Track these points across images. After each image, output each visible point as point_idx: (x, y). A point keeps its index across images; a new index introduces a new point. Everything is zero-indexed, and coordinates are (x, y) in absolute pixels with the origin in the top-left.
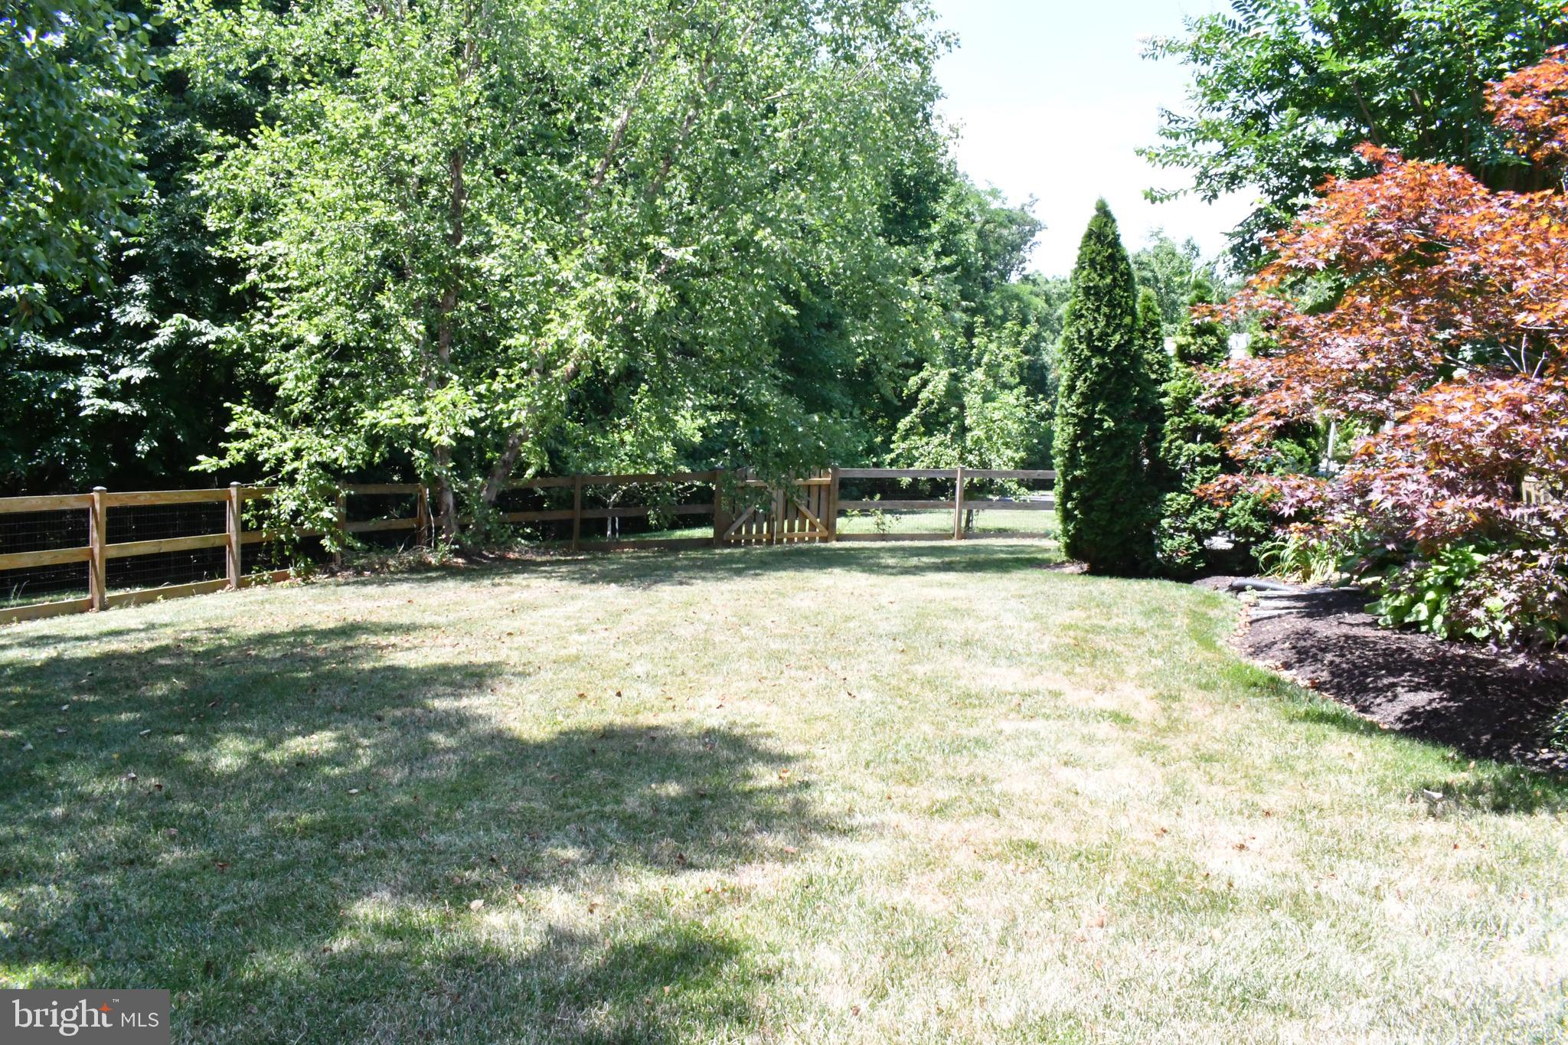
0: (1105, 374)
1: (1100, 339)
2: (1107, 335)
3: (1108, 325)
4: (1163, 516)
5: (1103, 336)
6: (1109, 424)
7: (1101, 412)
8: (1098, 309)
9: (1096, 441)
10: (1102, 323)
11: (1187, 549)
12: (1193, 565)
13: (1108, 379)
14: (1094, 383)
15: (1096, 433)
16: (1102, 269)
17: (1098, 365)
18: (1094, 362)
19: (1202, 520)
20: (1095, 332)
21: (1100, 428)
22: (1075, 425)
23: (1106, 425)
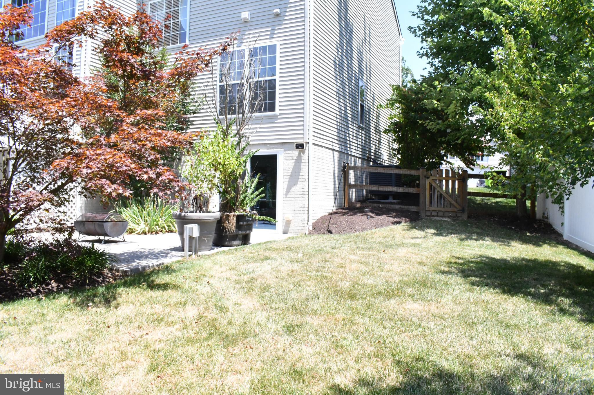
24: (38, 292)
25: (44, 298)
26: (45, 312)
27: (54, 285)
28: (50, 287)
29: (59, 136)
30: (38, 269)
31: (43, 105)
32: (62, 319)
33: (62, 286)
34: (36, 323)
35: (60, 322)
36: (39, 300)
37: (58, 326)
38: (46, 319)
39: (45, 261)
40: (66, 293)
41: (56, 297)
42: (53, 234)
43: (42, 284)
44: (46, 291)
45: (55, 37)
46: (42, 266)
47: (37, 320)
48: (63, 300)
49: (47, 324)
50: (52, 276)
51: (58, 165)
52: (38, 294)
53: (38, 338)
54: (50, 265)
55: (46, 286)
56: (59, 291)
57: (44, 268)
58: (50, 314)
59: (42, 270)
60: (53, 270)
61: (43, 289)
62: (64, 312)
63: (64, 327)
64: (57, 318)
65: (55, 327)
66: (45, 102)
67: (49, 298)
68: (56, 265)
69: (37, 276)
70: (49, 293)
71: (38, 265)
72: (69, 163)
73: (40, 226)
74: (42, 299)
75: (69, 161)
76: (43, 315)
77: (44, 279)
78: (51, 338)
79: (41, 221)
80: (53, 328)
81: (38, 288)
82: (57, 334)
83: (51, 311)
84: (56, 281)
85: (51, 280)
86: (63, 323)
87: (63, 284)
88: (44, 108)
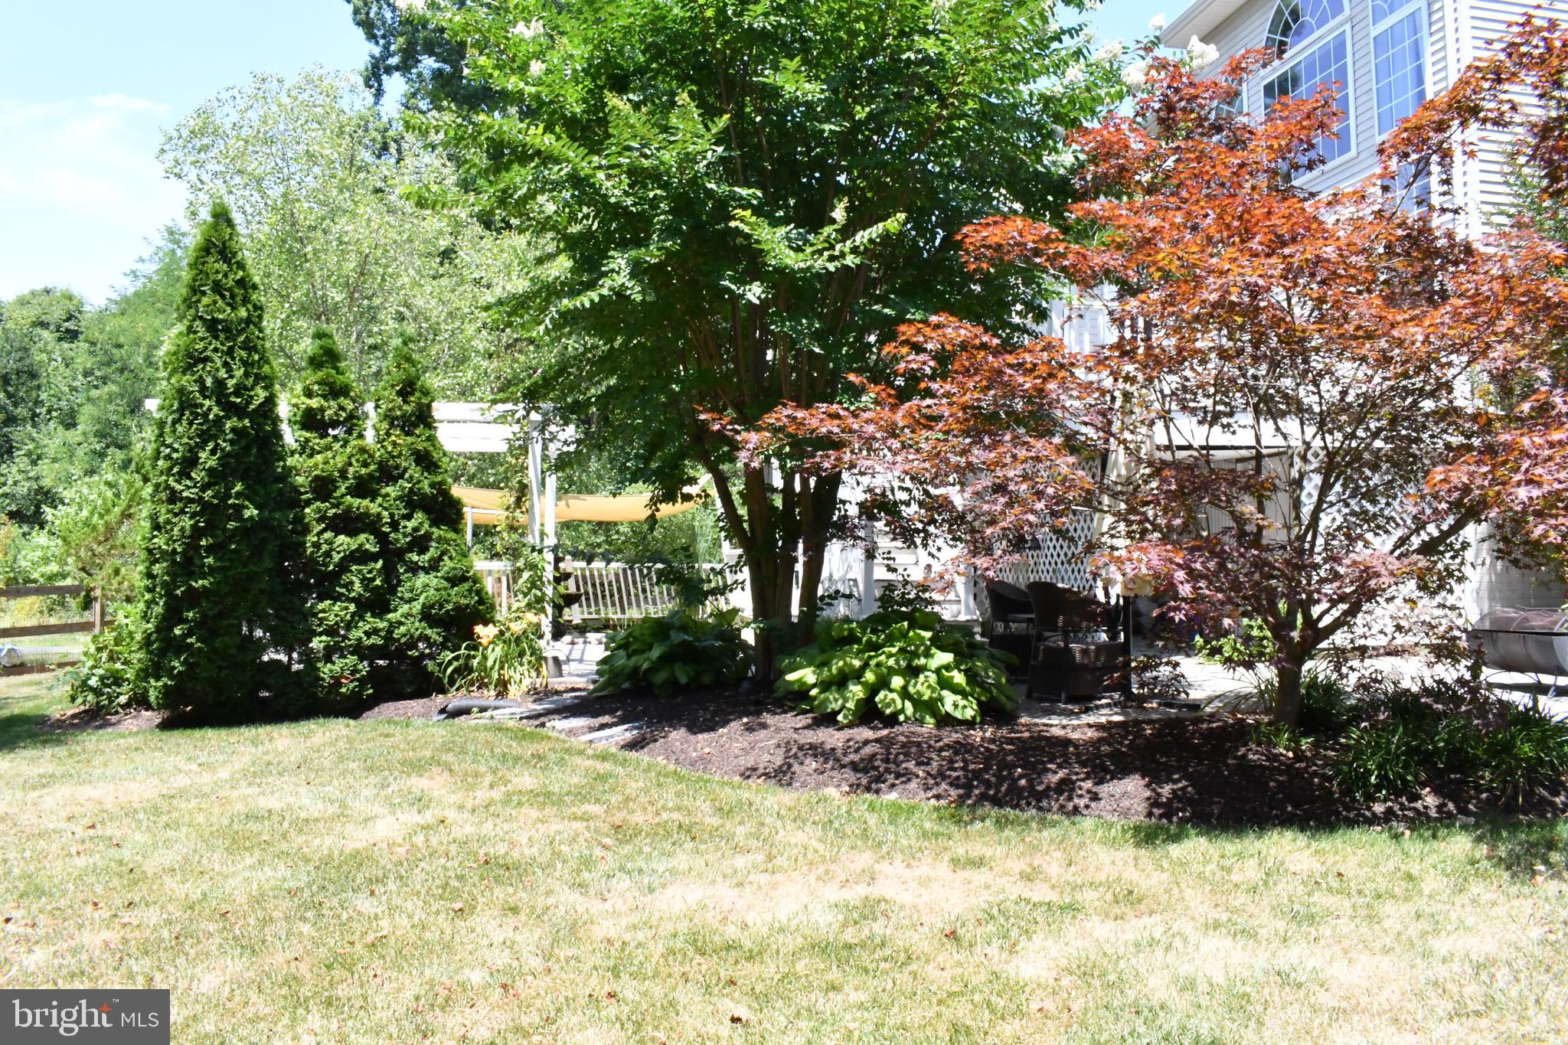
0: (243, 442)
1: (237, 393)
2: (246, 389)
3: (246, 375)
4: (315, 634)
5: (239, 390)
6: (251, 512)
7: (238, 495)
8: (230, 352)
9: (232, 536)
10: (239, 373)
11: (353, 673)
12: (360, 693)
13: (246, 449)
14: (228, 455)
15: (231, 525)
16: (233, 296)
17: (233, 430)
18: (228, 425)
19: (368, 634)
20: (231, 383)
21: (238, 515)
22: (193, 515)
23: (247, 514)
24: (1389, 812)
25: (1408, 833)
26: (1415, 872)
27: (1431, 800)
28: (1419, 805)
29: (1428, 405)
30: (1388, 753)
31: (1393, 326)
32: (1464, 898)
33: (1451, 806)
34: (1394, 897)
35: (1458, 905)
36: (1397, 837)
37: (1453, 916)
38: (1421, 892)
39: (1405, 733)
40: (1464, 827)
41: (1440, 833)
42: (1430, 665)
43: (1398, 795)
44: (1411, 814)
45: (1402, 148)
46: (1398, 747)
47: (1396, 889)
48: (1459, 845)
49: (1421, 903)
50: (1423, 776)
51: (1444, 480)
52: (1390, 820)
53: (1404, 937)
54: (1418, 747)
55: (1410, 801)
56: (1446, 819)
57: (1404, 753)
58: (1429, 879)
59: (1398, 757)
60: (1426, 760)
61: (1403, 808)
62: (1465, 880)
63: (1470, 921)
64: (1448, 891)
65: (1447, 918)
66: (1399, 318)
67: (1421, 836)
68: (1436, 748)
69: (1386, 773)
70: (1419, 822)
71: (1389, 742)
72: (1471, 474)
73: (1395, 642)
74: (1403, 834)
75: (1473, 468)
76: (1410, 877)
77: (1405, 782)
78: (1441, 945)
79: (1399, 628)
80: (1441, 918)
81: (1390, 804)
82: (1455, 936)
83: (1432, 870)
84: (1436, 791)
85: (1423, 785)
86: (1468, 909)
87: (1454, 802)
88: (1395, 333)
